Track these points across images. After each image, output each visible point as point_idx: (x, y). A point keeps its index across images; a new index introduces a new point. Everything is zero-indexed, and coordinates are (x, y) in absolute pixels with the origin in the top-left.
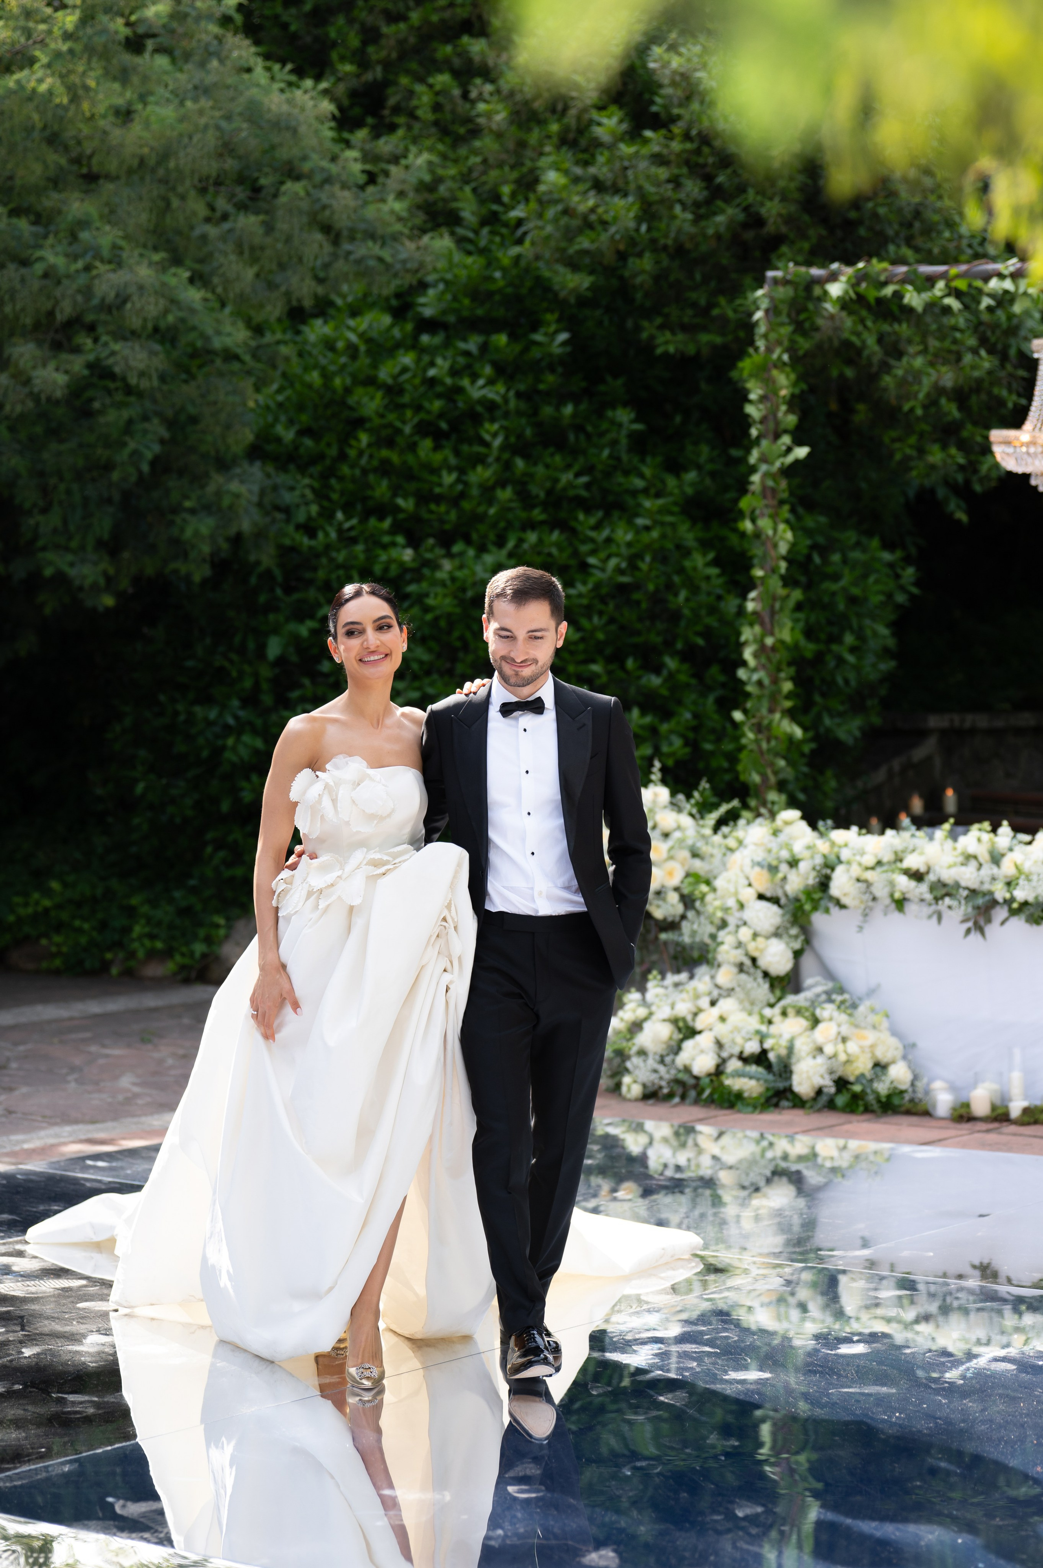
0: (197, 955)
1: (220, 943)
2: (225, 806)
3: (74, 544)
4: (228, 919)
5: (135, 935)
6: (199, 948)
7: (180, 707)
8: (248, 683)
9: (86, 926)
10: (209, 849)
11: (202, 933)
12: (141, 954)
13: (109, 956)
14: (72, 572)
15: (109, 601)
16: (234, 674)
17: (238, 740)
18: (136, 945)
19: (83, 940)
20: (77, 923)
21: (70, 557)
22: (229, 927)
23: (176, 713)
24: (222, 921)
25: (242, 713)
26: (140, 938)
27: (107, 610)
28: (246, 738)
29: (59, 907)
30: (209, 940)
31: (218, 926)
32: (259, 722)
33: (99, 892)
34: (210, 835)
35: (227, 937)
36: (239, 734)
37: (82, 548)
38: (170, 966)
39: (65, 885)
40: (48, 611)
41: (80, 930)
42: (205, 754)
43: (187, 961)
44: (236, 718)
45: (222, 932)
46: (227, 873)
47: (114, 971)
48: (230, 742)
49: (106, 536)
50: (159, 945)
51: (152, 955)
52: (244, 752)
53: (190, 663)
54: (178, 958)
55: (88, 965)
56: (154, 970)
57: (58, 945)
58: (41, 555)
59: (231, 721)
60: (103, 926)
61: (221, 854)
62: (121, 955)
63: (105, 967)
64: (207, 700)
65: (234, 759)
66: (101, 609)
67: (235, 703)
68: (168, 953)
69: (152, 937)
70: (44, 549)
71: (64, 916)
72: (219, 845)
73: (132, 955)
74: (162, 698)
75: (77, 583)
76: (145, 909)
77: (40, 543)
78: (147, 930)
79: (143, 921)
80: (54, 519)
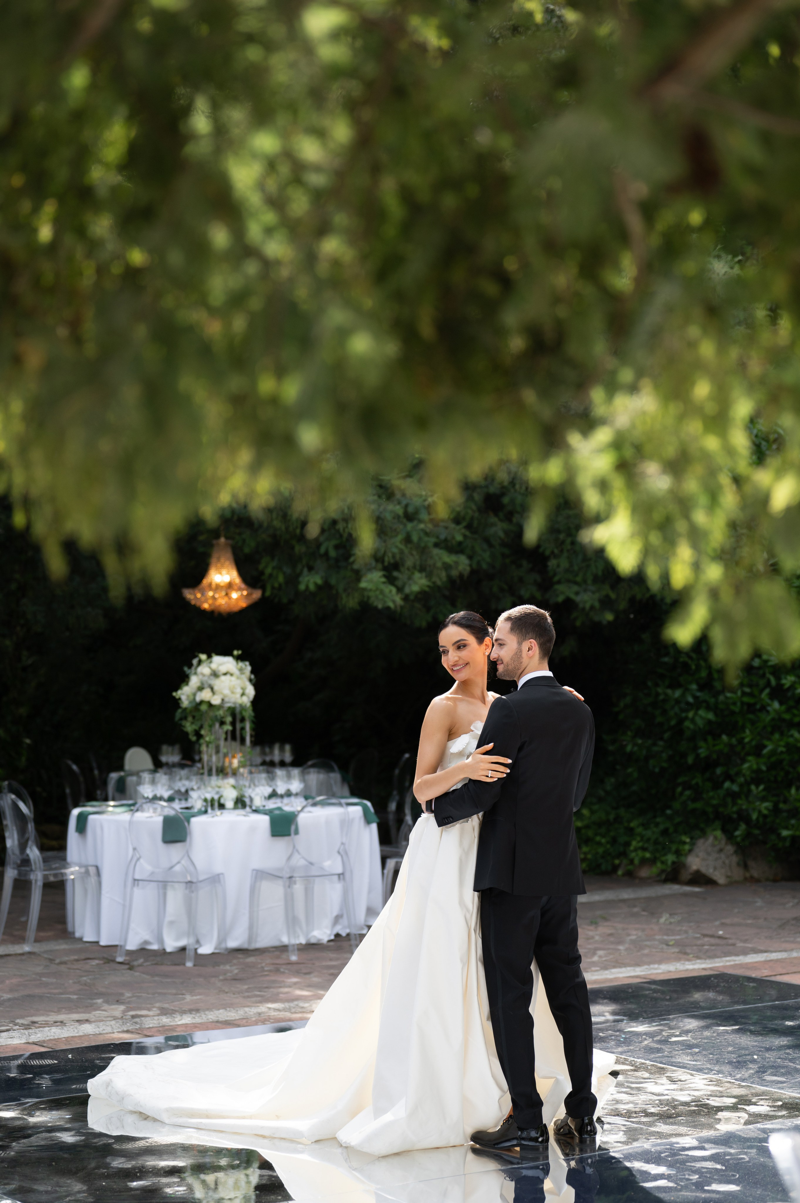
0: (669, 862)
1: (686, 855)
2: (690, 760)
3: (579, 579)
4: (692, 838)
5: (632, 848)
6: (670, 858)
7: (660, 690)
8: (704, 674)
9: (603, 841)
10: (679, 789)
11: (674, 847)
12: (636, 861)
13: (617, 862)
14: (577, 599)
15: (609, 617)
16: (693, 667)
17: (696, 714)
18: (633, 855)
19: (601, 850)
20: (598, 838)
21: (575, 588)
22: (693, 844)
23: (657, 694)
24: (688, 840)
25: (698, 694)
26: (636, 850)
27: (609, 623)
28: (702, 712)
29: (587, 827)
30: (678, 853)
31: (685, 843)
32: (712, 700)
33: (612, 817)
34: (680, 780)
35: (690, 851)
36: (698, 709)
37: (585, 581)
38: (653, 871)
39: (592, 812)
40: (578, 623)
41: (599, 844)
42: (673, 723)
43: (664, 867)
44: (695, 698)
45: (687, 847)
46: (691, 806)
47: (620, 872)
48: (691, 714)
49: (600, 573)
50: (648, 855)
51: (644, 862)
52: (700, 722)
53: (666, 659)
54: (659, 864)
55: (603, 867)
56: (644, 872)
57: (585, 853)
58: (557, 587)
59: (690, 699)
60: (614, 841)
61: (688, 793)
62: (625, 861)
63: (615, 868)
64: (675, 685)
65: (692, 726)
66: (605, 622)
67: (694, 687)
68: (653, 861)
69: (644, 849)
70: (559, 582)
71: (590, 833)
72: (687, 786)
73: (632, 862)
74: (650, 684)
75: (581, 606)
76: (640, 830)
77: (556, 579)
78: (641, 844)
79: (638, 838)
80: (564, 563)
